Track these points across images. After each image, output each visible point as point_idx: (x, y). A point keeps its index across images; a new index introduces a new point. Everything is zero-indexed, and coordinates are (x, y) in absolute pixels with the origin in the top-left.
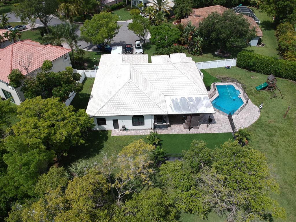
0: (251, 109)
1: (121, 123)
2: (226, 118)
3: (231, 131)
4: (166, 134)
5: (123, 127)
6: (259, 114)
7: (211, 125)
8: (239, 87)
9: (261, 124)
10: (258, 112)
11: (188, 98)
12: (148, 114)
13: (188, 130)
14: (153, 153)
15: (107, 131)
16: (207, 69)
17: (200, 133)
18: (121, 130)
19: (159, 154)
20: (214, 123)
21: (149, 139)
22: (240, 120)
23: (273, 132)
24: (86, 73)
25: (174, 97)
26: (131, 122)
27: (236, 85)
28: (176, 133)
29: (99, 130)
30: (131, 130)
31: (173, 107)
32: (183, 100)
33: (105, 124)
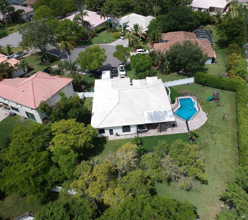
0: (202, 116)
1: (115, 132)
2: (185, 123)
3: (187, 131)
5: (117, 134)
6: (206, 119)
7: (174, 128)
8: (195, 99)
9: (207, 126)
10: (206, 117)
11: (159, 111)
12: (133, 124)
13: (159, 133)
14: (137, 149)
15: (106, 137)
16: (173, 86)
17: (168, 134)
18: (115, 136)
19: (141, 150)
20: (176, 127)
21: (134, 141)
22: (194, 124)
23: (214, 131)
24: (85, 94)
25: (149, 111)
26: (121, 130)
27: (193, 98)
28: (152, 135)
29: (100, 137)
30: (122, 135)
31: (149, 119)
32: (155, 113)
33: (104, 133)
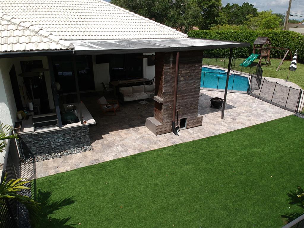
4: (89, 167)
